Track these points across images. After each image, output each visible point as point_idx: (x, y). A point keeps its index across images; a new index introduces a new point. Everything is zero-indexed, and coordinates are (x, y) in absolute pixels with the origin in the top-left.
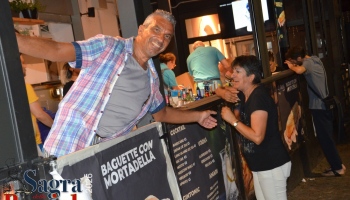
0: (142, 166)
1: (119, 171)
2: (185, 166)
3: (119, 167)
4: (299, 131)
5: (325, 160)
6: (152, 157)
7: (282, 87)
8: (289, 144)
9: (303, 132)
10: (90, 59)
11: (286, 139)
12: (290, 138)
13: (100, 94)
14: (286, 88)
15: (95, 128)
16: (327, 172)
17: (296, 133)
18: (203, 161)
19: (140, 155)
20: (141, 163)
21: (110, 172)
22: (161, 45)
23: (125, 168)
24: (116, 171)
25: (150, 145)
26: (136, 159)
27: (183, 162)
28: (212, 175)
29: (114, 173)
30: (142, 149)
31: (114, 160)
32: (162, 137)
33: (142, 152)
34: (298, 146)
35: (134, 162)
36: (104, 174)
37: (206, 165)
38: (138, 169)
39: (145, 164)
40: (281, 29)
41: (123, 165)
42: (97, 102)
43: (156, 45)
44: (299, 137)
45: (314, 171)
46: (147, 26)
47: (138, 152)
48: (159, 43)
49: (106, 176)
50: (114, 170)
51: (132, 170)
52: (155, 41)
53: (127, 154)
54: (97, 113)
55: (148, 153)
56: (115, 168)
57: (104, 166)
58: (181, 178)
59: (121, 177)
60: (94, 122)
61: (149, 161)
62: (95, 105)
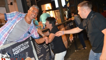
0: (25, 49)
1: (18, 50)
2: (39, 48)
3: (18, 49)
4: (74, 37)
5: (82, 45)
6: (28, 46)
7: (68, 25)
8: (71, 41)
9: (75, 37)
10: (10, 18)
11: (70, 39)
12: (71, 39)
13: (10, 28)
14: (70, 25)
15: (6, 38)
16: (82, 48)
17: (73, 37)
18: (44, 47)
19: (24, 46)
20: (25, 48)
21: (15, 51)
22: (35, 16)
23: (20, 49)
24: (17, 50)
25: (28, 42)
26: (23, 47)
27: (38, 47)
28: (47, 51)
29: (16, 51)
30: (25, 44)
31: (16, 47)
32: (31, 40)
33: (25, 45)
34: (74, 41)
35: (23, 48)
36: (13, 51)
37: (45, 48)
38: (24, 49)
39: (26, 48)
40: (68, 8)
41: (19, 49)
42: (9, 30)
43: (33, 16)
44: (74, 39)
45: (79, 48)
46: (30, 10)
47: (24, 45)
48: (34, 15)
49: (14, 52)
50: (16, 50)
51: (22, 50)
52: (33, 15)
53: (20, 45)
54: (8, 33)
55: (27, 45)
56: (17, 49)
57: (13, 49)
58: (38, 52)
59: (19, 52)
60: (6, 36)
61: (27, 47)
62: (8, 31)
